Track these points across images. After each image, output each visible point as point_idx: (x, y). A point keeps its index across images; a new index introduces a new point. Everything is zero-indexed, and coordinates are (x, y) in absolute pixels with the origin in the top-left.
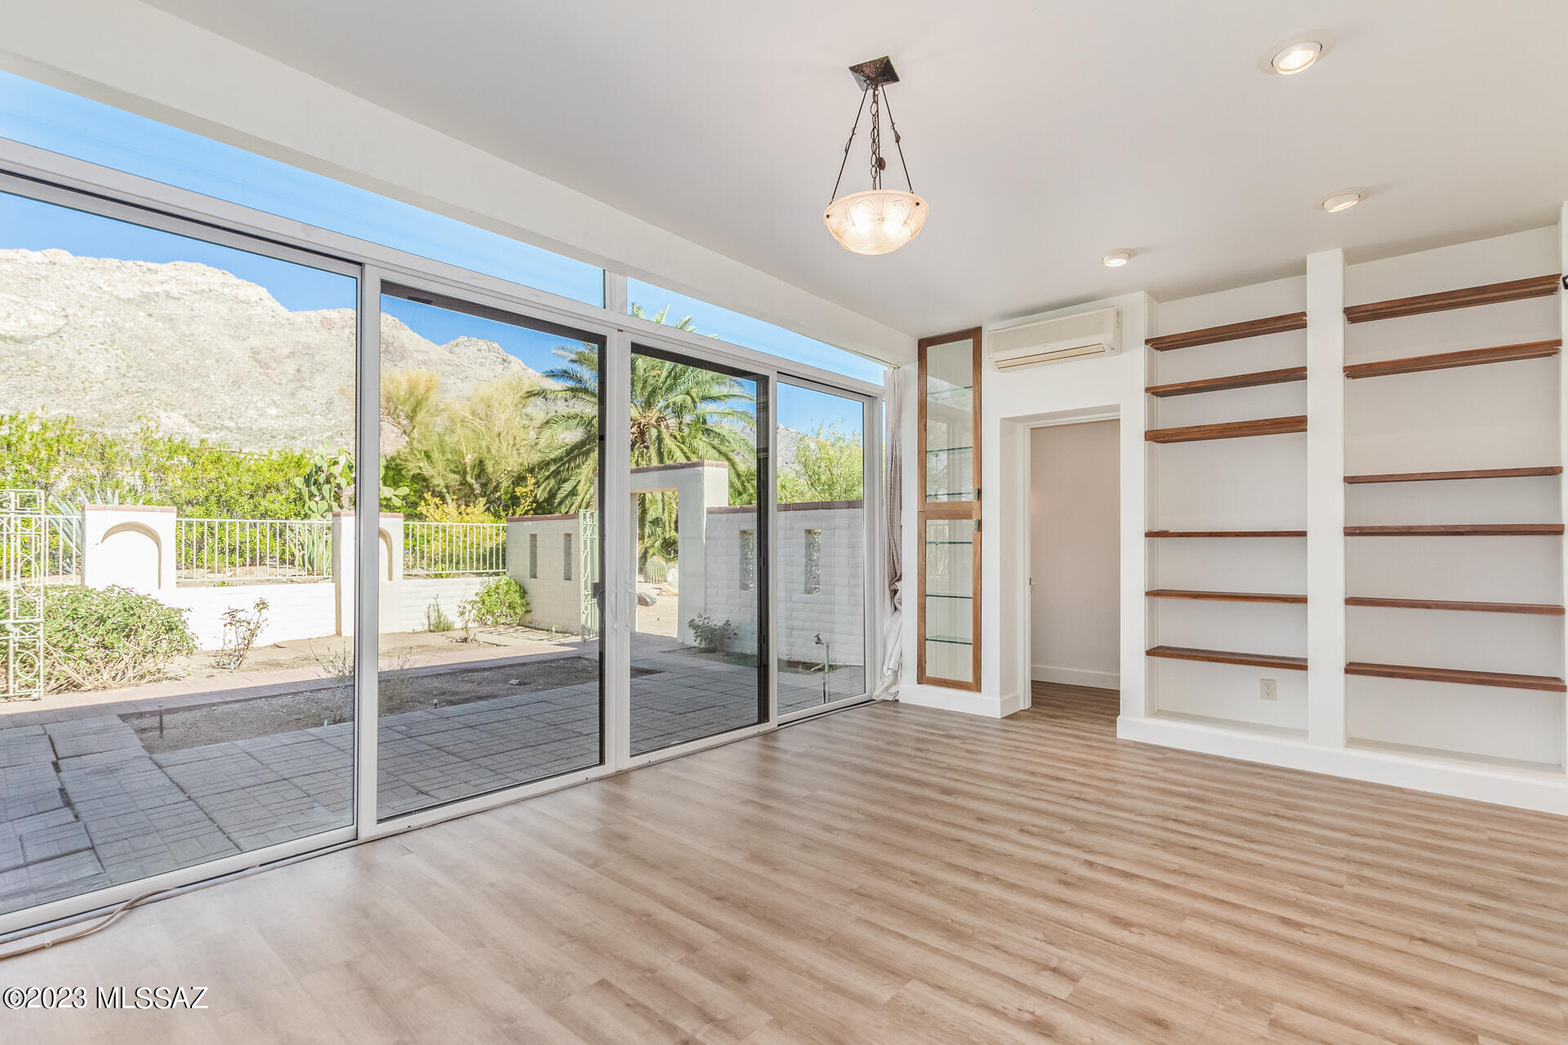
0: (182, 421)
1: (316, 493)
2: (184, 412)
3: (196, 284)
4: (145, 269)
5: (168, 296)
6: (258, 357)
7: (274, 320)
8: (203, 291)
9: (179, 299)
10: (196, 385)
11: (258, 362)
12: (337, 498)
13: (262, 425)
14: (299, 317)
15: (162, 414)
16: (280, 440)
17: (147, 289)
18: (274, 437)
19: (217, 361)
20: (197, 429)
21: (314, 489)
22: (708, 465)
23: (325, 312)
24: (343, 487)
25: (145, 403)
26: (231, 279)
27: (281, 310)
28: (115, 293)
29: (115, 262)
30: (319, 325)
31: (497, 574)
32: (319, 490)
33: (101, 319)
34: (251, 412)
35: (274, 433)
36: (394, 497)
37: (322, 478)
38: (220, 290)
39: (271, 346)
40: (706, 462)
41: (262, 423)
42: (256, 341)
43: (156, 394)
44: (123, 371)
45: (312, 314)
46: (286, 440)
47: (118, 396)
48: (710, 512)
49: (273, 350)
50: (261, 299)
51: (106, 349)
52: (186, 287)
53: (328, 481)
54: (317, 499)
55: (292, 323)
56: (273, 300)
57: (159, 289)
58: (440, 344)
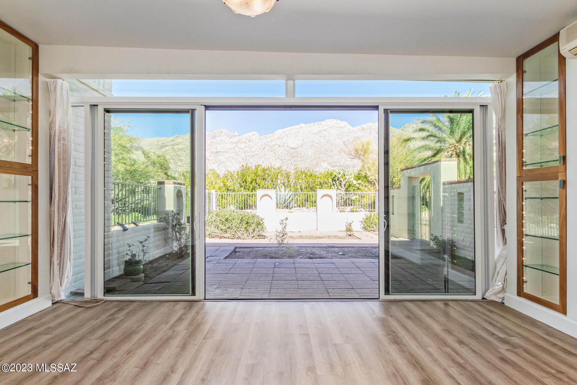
0: (328, 165)
1: (335, 184)
2: (327, 162)
3: (330, 125)
4: (319, 124)
5: (324, 130)
6: (345, 143)
7: (349, 131)
8: (332, 127)
9: (326, 130)
10: (330, 154)
11: (345, 145)
12: (341, 184)
13: (346, 164)
14: (355, 129)
15: (323, 163)
16: (351, 168)
17: (320, 129)
18: (349, 167)
19: (335, 146)
20: (330, 167)
21: (334, 182)
22: (443, 161)
23: (362, 126)
24: (342, 181)
25: (319, 161)
26: (339, 121)
27: (351, 127)
28: (313, 132)
29: (313, 124)
30: (361, 130)
31: (371, 211)
32: (336, 183)
33: (310, 140)
34: (343, 160)
35: (349, 166)
36: (357, 184)
37: (336, 179)
38: (336, 125)
39: (348, 139)
40: (442, 159)
41: (346, 163)
42: (344, 139)
43: (321, 158)
44: (315, 153)
45: (359, 127)
46: (352, 168)
47: (314, 160)
48: (444, 184)
49: (349, 140)
50: (346, 126)
51: (311, 148)
52: (328, 127)
53: (338, 180)
54: (335, 185)
55: (354, 131)
56: (349, 125)
57: (322, 129)
58: (399, 129)
